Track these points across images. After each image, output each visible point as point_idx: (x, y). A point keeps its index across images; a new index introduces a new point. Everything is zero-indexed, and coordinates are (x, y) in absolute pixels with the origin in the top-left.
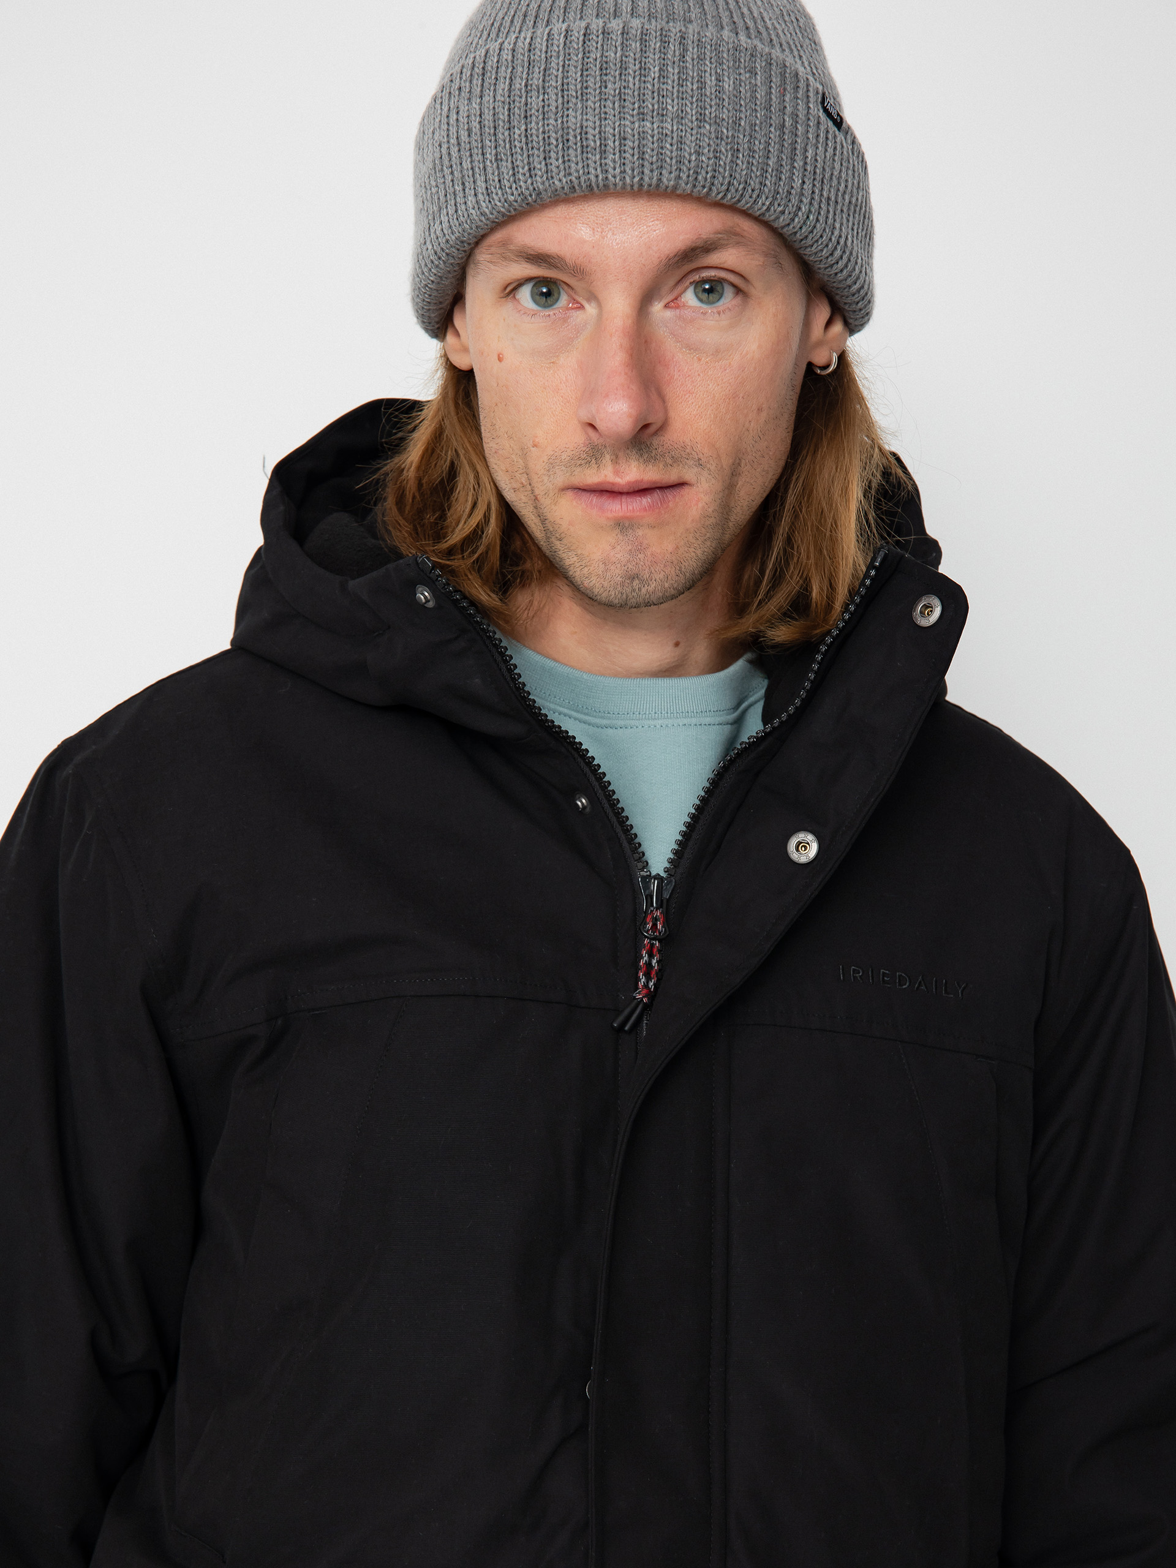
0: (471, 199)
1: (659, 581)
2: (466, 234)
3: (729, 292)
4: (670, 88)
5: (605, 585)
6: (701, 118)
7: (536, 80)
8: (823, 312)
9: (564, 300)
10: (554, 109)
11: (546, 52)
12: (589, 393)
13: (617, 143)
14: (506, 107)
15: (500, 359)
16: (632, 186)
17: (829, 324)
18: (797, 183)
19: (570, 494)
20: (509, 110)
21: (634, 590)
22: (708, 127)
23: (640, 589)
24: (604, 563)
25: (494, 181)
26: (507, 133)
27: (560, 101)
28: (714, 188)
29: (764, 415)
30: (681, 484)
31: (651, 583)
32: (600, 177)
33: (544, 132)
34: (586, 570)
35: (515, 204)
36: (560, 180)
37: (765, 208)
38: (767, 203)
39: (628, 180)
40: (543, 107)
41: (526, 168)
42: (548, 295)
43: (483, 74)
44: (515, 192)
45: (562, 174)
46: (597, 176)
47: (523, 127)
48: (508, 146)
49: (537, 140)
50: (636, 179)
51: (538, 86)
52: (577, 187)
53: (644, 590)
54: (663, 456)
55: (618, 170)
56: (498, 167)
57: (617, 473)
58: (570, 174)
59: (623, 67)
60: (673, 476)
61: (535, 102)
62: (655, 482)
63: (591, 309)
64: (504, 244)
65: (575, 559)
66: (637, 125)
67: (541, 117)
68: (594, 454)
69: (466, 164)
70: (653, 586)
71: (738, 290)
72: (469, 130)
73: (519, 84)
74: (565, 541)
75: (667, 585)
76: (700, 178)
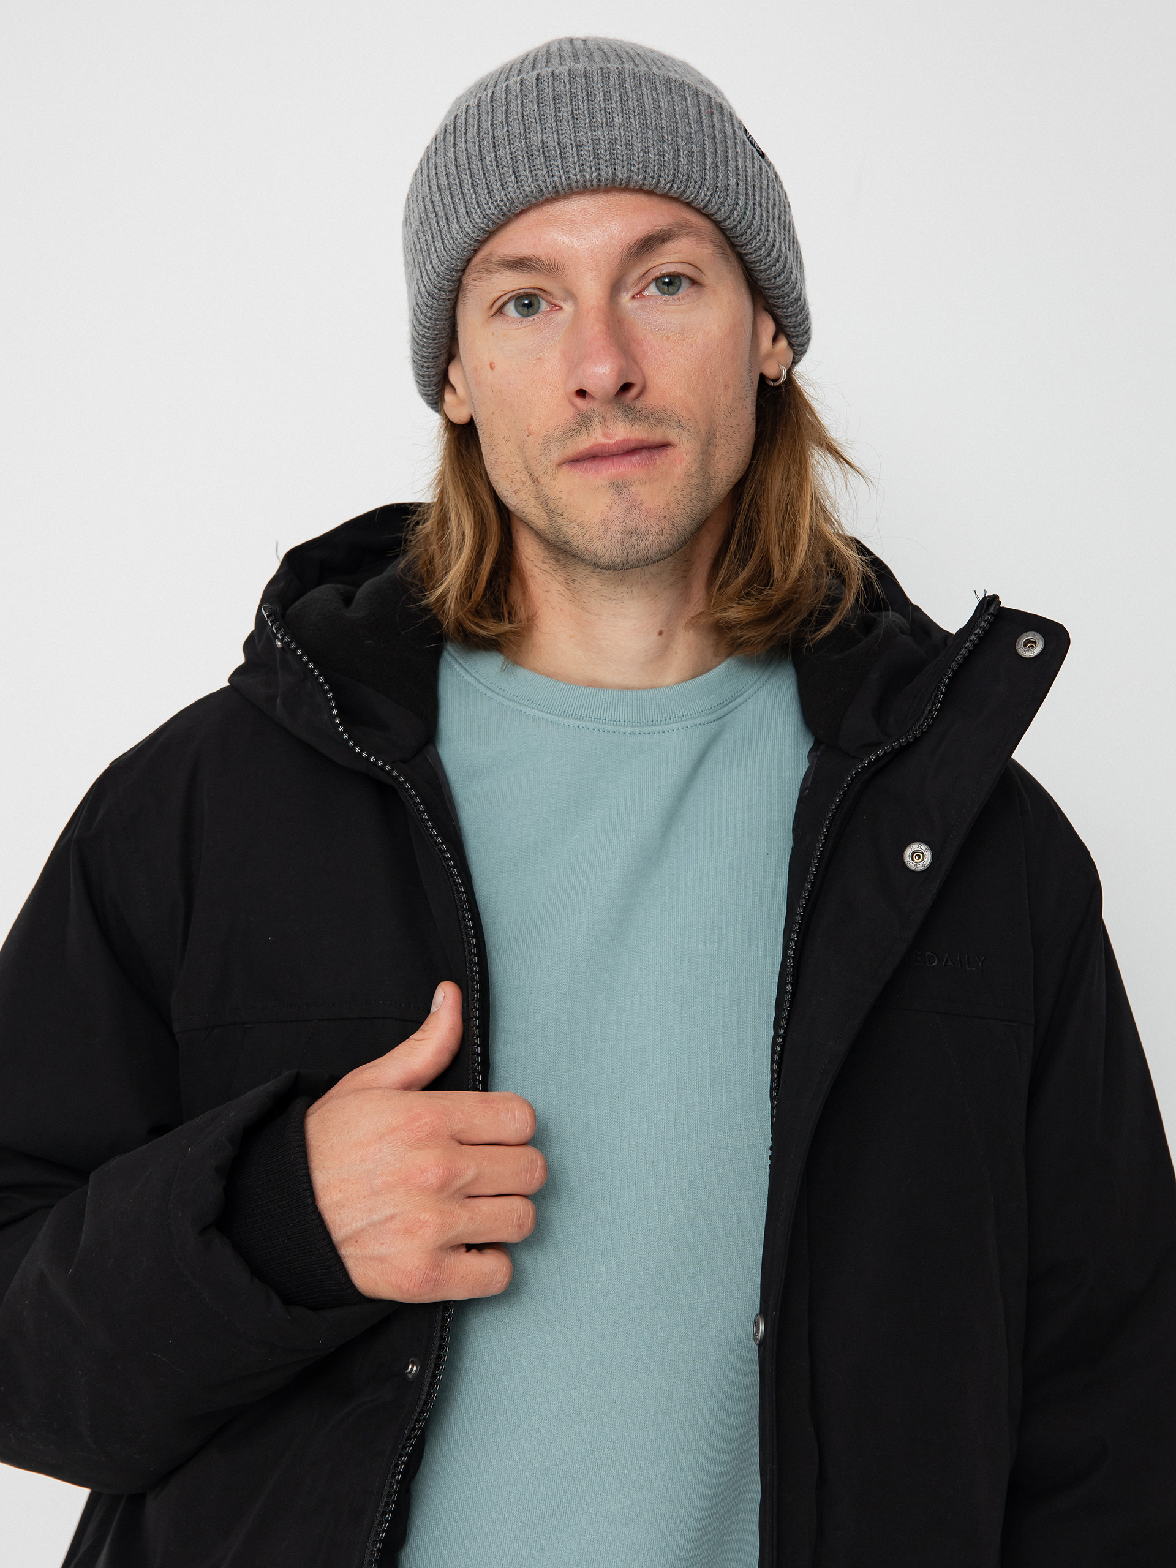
0: (455, 226)
1: (656, 534)
2: (453, 261)
3: (685, 284)
4: (614, 106)
5: (607, 544)
6: (645, 126)
7: (500, 117)
8: (768, 328)
9: (544, 306)
10: (518, 135)
11: (506, 98)
12: (574, 362)
13: (574, 149)
14: (477, 144)
15: (492, 367)
16: (591, 181)
17: (775, 339)
18: (733, 182)
19: (566, 468)
20: (480, 146)
21: (633, 547)
22: (650, 132)
23: (639, 545)
24: (604, 524)
25: (472, 203)
26: (479, 163)
27: (522, 127)
28: (662, 179)
29: (731, 391)
30: (664, 445)
31: (647, 536)
32: (563, 178)
33: (511, 154)
34: (588, 534)
35: (493, 217)
36: (529, 186)
37: (707, 198)
38: (709, 194)
39: (588, 177)
40: (508, 136)
41: (499, 183)
42: (530, 305)
43: (455, 132)
44: (492, 206)
45: (530, 180)
46: (561, 177)
47: (493, 155)
48: (481, 173)
49: (507, 161)
50: (594, 175)
51: (502, 123)
52: (544, 189)
53: (642, 545)
54: (647, 417)
55: (578, 170)
56: (475, 192)
57: (605, 435)
58: (537, 180)
59: (573, 96)
60: (657, 435)
61: (501, 133)
62: (642, 441)
63: (568, 307)
64: (486, 260)
65: (577, 527)
66: (589, 134)
67: (507, 143)
68: (583, 421)
69: (448, 200)
70: (650, 539)
71: (694, 282)
72: (447, 175)
73: (486, 125)
74: (565, 515)
75: (662, 538)
76: (648, 170)
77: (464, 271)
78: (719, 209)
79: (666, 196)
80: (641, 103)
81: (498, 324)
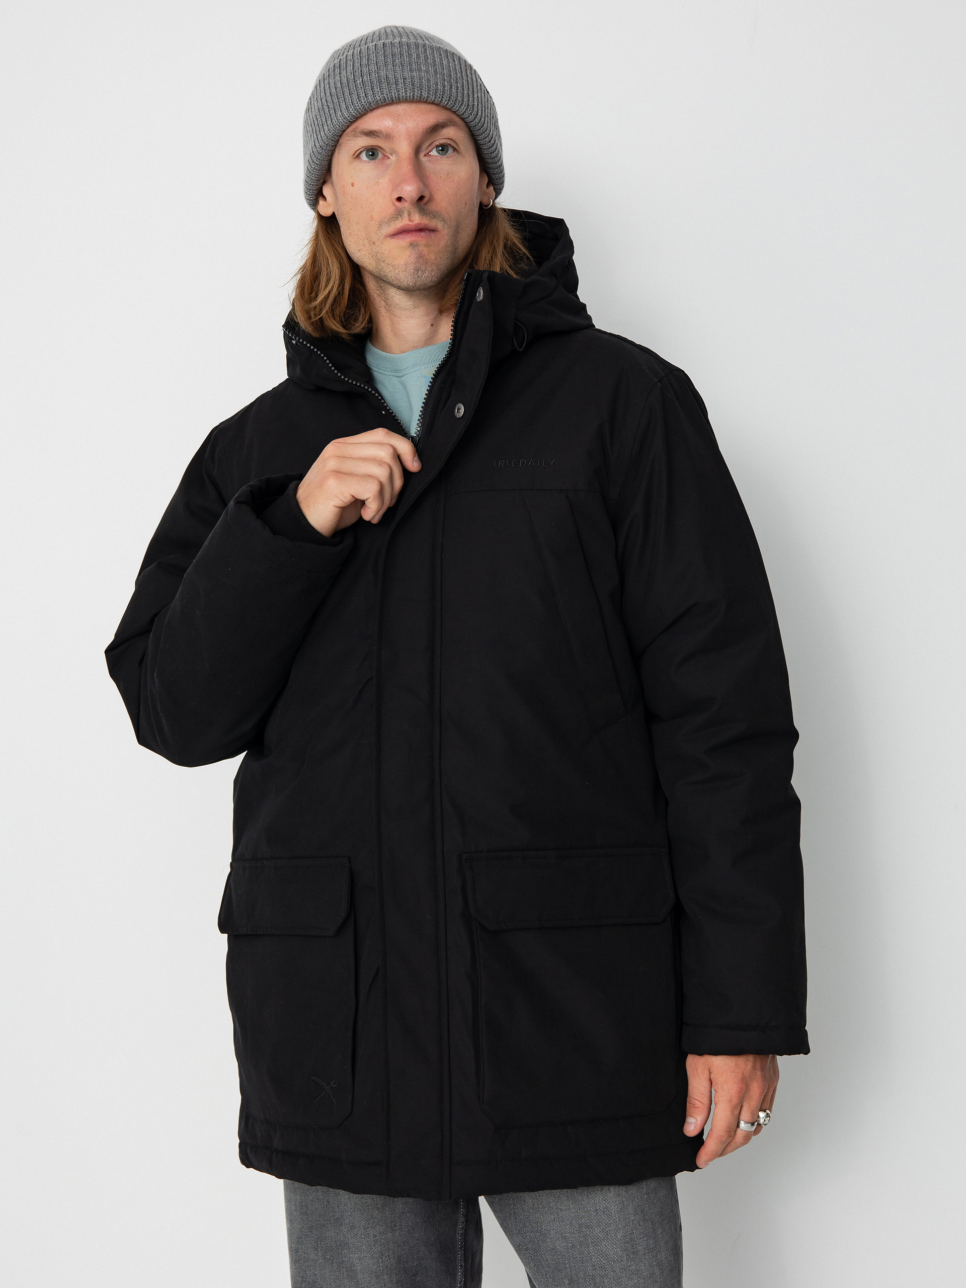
0: (339, 113)
2: (337, 131)
3: (450, 150)
4: (421, 61)
5: (406, 275)
6: (436, 72)
7: (365, 62)
9: (380, 155)
10: (374, 71)
11: (368, 53)
12: (396, 186)
13: (402, 80)
14: (353, 74)
15: (353, 185)
16: (410, 97)
18: (476, 104)
19: (388, 239)
20: (354, 75)
21: (419, 277)
22: (439, 75)
23: (422, 276)
24: (406, 265)
25: (349, 103)
26: (354, 84)
27: (376, 67)
28: (443, 99)
29: (468, 206)
30: (436, 229)
32: (396, 94)
33: (370, 80)
34: (397, 270)
35: (359, 110)
36: (379, 96)
37: (464, 110)
38: (465, 108)
39: (408, 94)
40: (369, 71)
41: (364, 94)
42: (373, 155)
43: (340, 67)
44: (359, 105)
45: (380, 94)
46: (395, 93)
47: (361, 80)
48: (354, 88)
49: (368, 84)
50: (411, 94)
51: (366, 64)
52: (387, 99)
53: (423, 276)
54: (429, 214)
55: (403, 91)
56: (351, 97)
57: (410, 220)
58: (383, 94)
59: (401, 55)
60: (433, 223)
61: (365, 70)
62: (426, 225)
63: (393, 158)
64: (354, 130)
65: (391, 268)
66: (410, 74)
67: (368, 75)
68: (399, 214)
69: (336, 100)
71: (455, 149)
72: (336, 88)
73: (357, 65)
74: (386, 262)
76: (438, 94)
77: (340, 136)
78: (469, 116)
79: (445, 108)
80: (434, 61)
81: (357, 164)
